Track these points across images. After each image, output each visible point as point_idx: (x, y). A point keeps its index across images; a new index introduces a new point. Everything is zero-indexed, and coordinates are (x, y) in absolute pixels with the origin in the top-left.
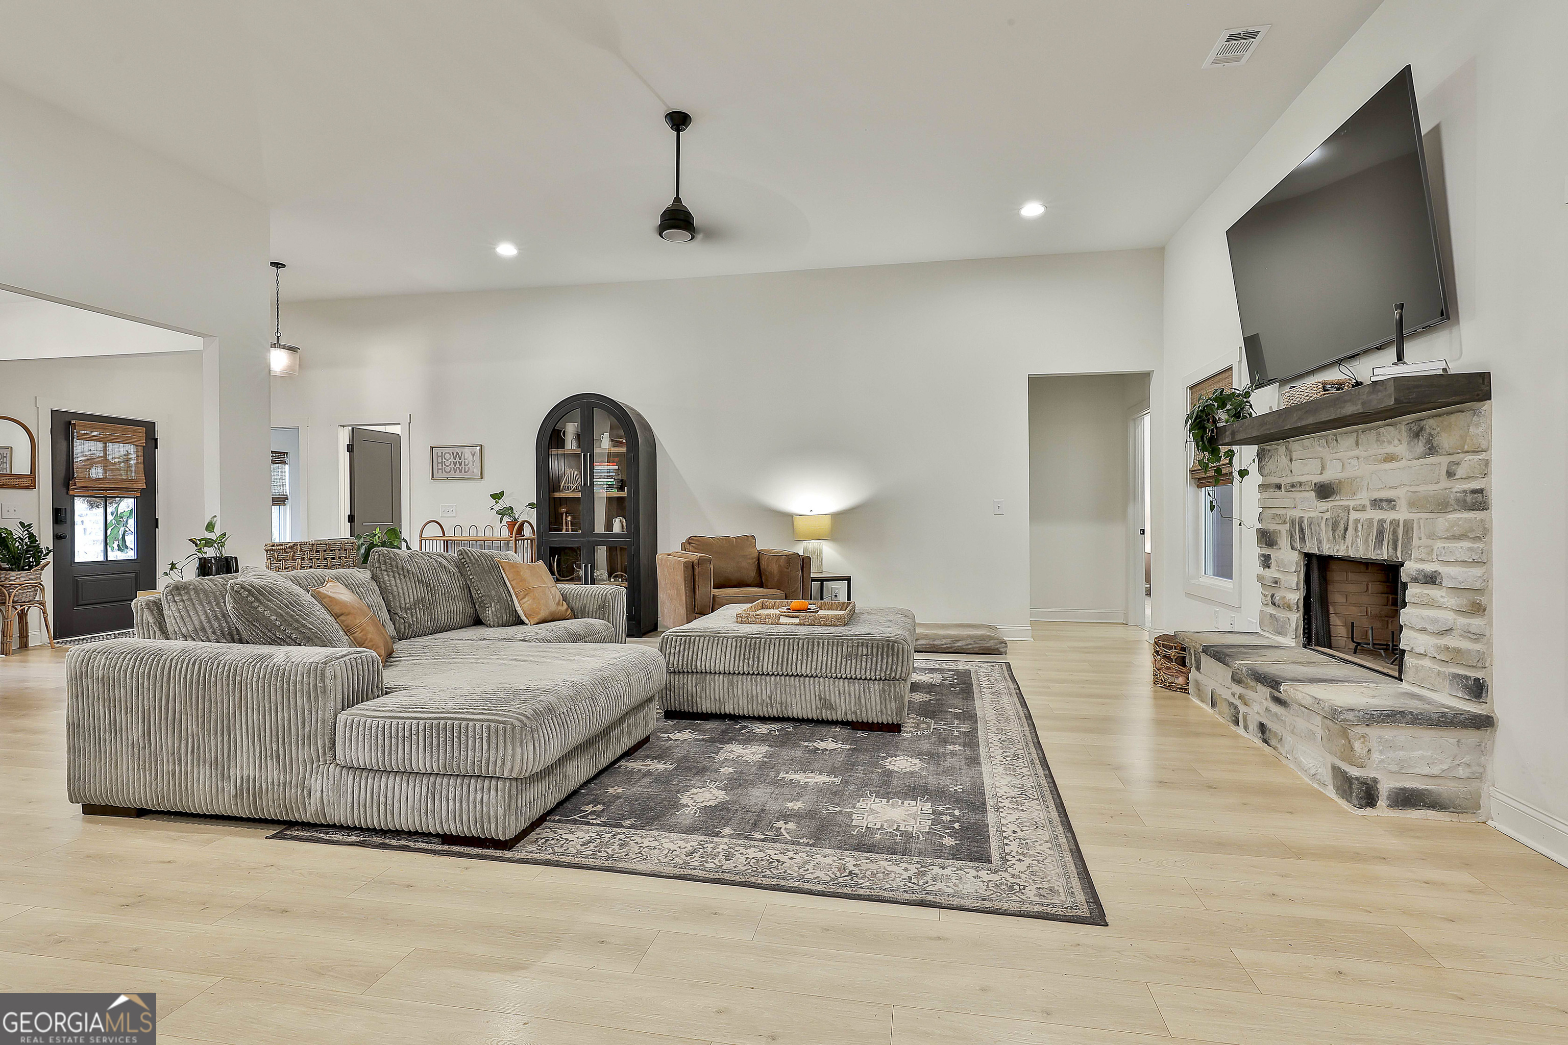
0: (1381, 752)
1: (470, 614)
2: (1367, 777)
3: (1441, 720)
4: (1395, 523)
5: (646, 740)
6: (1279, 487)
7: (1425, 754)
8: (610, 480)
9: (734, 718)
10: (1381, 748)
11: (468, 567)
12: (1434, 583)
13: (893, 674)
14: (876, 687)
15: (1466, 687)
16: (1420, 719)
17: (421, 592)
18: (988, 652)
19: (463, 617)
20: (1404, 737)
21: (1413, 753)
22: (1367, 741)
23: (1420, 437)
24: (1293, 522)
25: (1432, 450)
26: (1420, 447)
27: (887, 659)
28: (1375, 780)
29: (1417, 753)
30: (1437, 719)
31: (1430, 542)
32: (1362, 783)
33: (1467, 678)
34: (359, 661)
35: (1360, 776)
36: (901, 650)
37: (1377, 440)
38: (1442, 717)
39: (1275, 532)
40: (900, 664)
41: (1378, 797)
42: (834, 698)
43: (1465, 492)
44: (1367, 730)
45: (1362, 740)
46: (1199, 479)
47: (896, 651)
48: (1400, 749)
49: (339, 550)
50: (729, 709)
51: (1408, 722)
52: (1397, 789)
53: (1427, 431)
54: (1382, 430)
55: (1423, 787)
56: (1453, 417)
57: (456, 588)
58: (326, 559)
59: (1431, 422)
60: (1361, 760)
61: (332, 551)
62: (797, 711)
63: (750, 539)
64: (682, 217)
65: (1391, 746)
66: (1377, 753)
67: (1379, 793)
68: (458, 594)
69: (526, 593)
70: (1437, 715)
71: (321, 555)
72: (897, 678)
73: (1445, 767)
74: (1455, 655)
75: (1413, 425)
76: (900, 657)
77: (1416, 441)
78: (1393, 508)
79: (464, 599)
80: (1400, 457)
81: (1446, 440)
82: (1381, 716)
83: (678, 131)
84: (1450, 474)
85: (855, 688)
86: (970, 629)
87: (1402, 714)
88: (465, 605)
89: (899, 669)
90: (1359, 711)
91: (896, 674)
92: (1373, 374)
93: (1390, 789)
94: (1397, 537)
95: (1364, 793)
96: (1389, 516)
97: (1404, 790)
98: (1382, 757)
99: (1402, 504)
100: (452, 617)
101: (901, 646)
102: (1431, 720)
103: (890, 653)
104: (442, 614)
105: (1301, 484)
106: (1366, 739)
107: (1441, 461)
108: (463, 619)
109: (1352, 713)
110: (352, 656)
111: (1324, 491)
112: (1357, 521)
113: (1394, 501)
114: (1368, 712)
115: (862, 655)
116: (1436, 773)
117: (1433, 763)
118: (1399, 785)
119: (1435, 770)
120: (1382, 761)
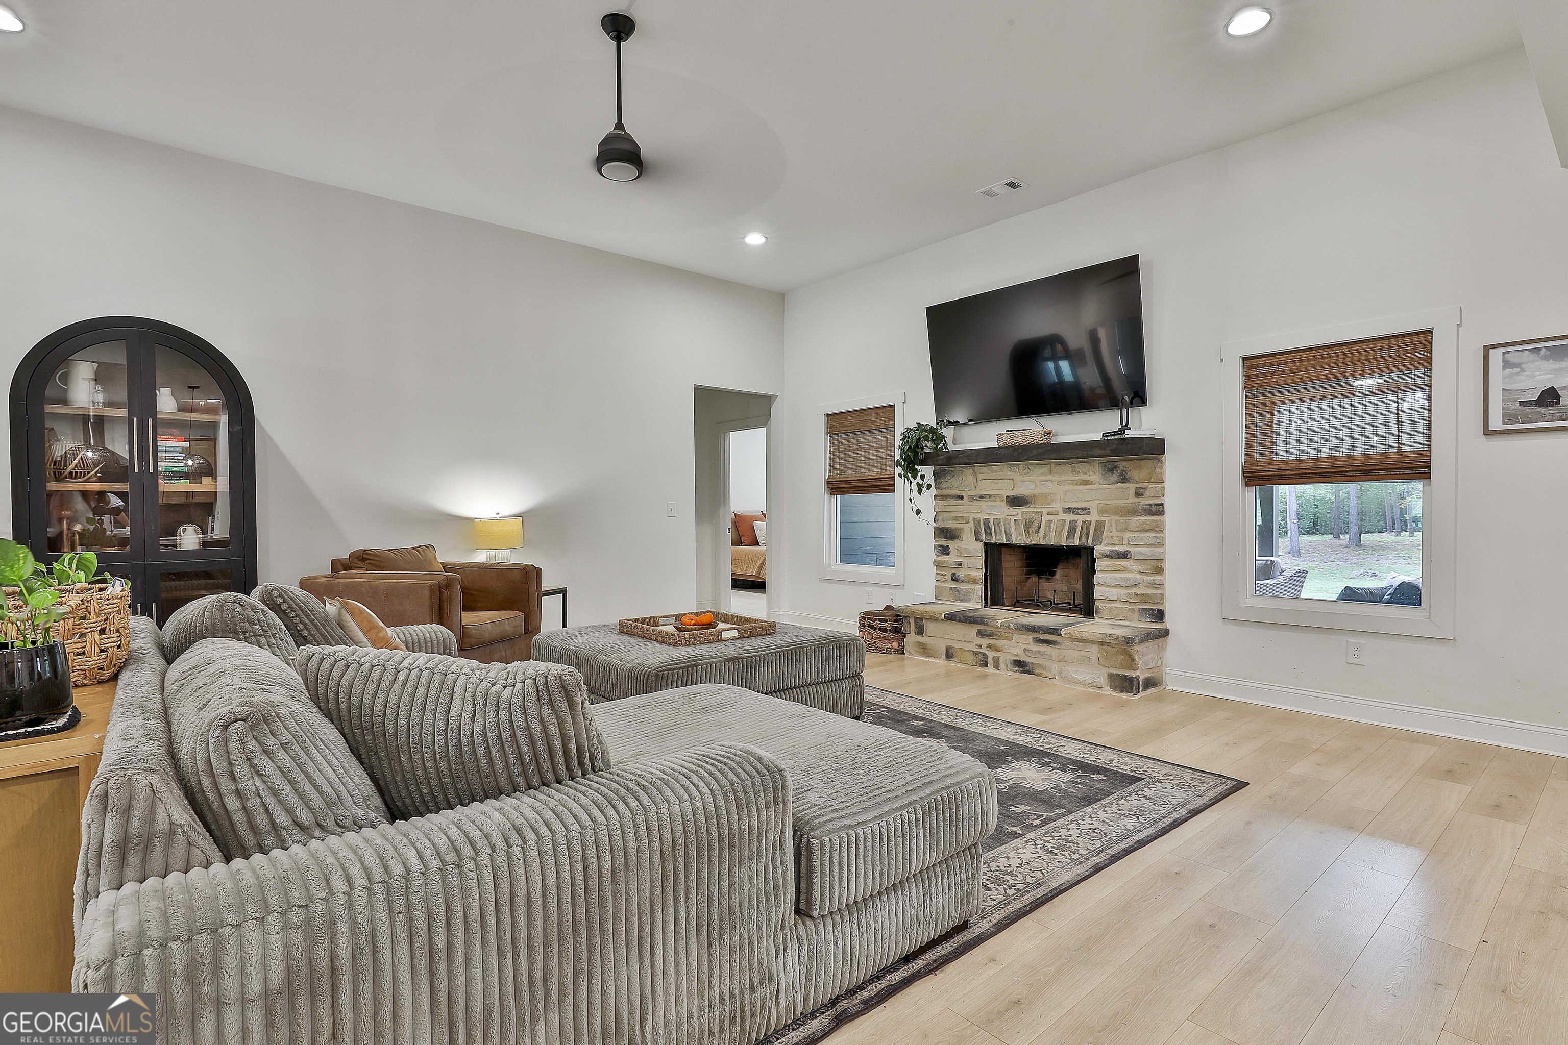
4: (1086, 524)
6: (961, 497)
12: (1126, 557)
15: (1152, 615)
23: (1115, 472)
24: (977, 522)
25: (1124, 479)
26: (1115, 477)
31: (1119, 534)
33: (1153, 610)
37: (1073, 471)
39: (956, 529)
43: (1150, 505)
46: (832, 488)
53: (1121, 469)
54: (1077, 465)
56: (1143, 462)
59: (1124, 463)
74: (1144, 598)
75: (1107, 464)
77: (1111, 474)
78: (1089, 513)
80: (1094, 483)
81: (1135, 474)
84: (1138, 494)
94: (1089, 531)
96: (1080, 518)
99: (1094, 512)
105: (990, 496)
107: (1131, 487)
111: (1016, 501)
112: (1050, 521)
113: (1089, 509)
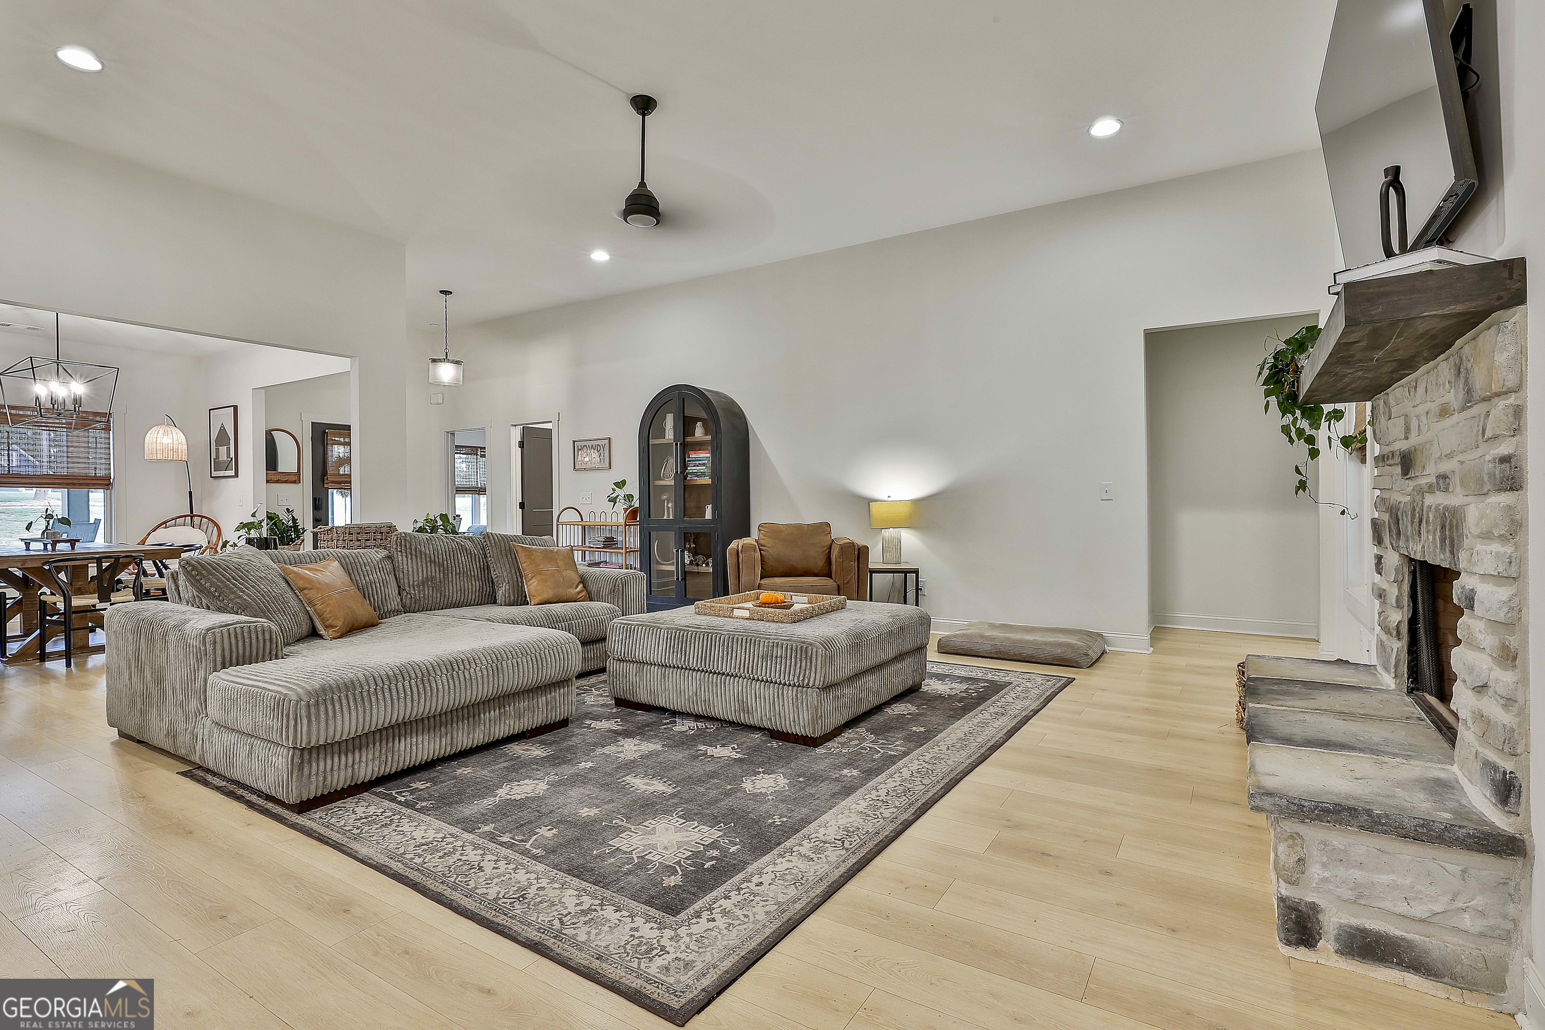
0: (1324, 866)
1: (489, 592)
2: (1301, 899)
3: (1420, 831)
4: (1452, 512)
5: (564, 723)
6: (1383, 459)
7: (1400, 881)
8: (702, 468)
9: (663, 710)
10: (1325, 859)
11: (489, 549)
13: (806, 681)
14: (789, 693)
16: (1384, 824)
17: (433, 570)
18: (1064, 664)
19: (480, 595)
20: (1364, 848)
21: (1378, 876)
22: (1297, 845)
23: (1461, 375)
24: (1391, 510)
25: (1469, 394)
26: (1461, 391)
27: (801, 663)
28: (1314, 907)
29: (1385, 878)
30: (1413, 828)
32: (1289, 907)
34: (246, 630)
35: (1287, 897)
36: (814, 654)
37: (1436, 384)
38: (1423, 826)
40: (813, 669)
41: (1320, 934)
42: (751, 701)
44: (1302, 829)
45: (1290, 842)
47: (809, 654)
48: (1356, 866)
49: (374, 533)
50: (662, 703)
51: (1364, 827)
52: (1351, 927)
53: (1464, 364)
54: (1439, 368)
55: (1398, 933)
56: (1481, 338)
57: (475, 569)
58: (360, 540)
60: (1286, 873)
61: (365, 533)
62: (718, 711)
63: (824, 528)
64: (643, 201)
65: (1342, 859)
66: (1318, 866)
67: (1321, 929)
68: (476, 574)
69: (533, 575)
70: (1416, 822)
71: (354, 537)
72: (811, 685)
73: (1438, 908)
74: (1486, 729)
75: (1456, 357)
76: (814, 661)
77: (1459, 381)
79: (483, 579)
80: (1452, 408)
81: (1476, 377)
82: (1315, 809)
83: (644, 115)
84: (1484, 432)
85: (772, 690)
86: (1060, 635)
87: (1353, 811)
88: (483, 584)
89: (813, 675)
90: (1281, 798)
91: (809, 681)
92: (1335, 283)
93: (1341, 926)
95: (1293, 923)
96: (1450, 501)
97: (1363, 932)
98: (1326, 874)
99: (1456, 483)
100: (466, 595)
101: (814, 650)
102: (1403, 828)
103: (804, 656)
104: (453, 591)
106: (1296, 841)
107: (1481, 412)
108: (480, 598)
109: (1269, 799)
110: (238, 625)
111: (1404, 464)
112: (1429, 508)
114: (1296, 801)
115: (777, 657)
116: (1418, 914)
117: (1414, 899)
118: (1355, 922)
119: (1419, 910)
120: (1325, 880)
